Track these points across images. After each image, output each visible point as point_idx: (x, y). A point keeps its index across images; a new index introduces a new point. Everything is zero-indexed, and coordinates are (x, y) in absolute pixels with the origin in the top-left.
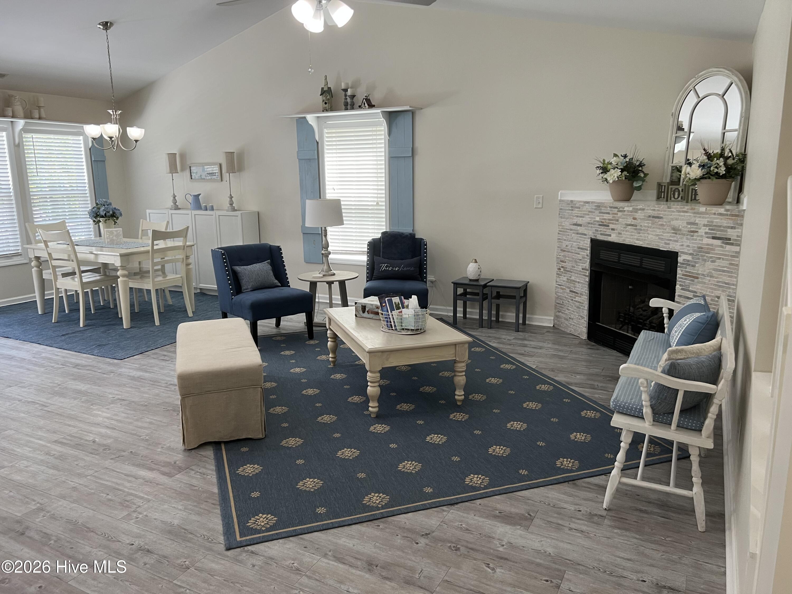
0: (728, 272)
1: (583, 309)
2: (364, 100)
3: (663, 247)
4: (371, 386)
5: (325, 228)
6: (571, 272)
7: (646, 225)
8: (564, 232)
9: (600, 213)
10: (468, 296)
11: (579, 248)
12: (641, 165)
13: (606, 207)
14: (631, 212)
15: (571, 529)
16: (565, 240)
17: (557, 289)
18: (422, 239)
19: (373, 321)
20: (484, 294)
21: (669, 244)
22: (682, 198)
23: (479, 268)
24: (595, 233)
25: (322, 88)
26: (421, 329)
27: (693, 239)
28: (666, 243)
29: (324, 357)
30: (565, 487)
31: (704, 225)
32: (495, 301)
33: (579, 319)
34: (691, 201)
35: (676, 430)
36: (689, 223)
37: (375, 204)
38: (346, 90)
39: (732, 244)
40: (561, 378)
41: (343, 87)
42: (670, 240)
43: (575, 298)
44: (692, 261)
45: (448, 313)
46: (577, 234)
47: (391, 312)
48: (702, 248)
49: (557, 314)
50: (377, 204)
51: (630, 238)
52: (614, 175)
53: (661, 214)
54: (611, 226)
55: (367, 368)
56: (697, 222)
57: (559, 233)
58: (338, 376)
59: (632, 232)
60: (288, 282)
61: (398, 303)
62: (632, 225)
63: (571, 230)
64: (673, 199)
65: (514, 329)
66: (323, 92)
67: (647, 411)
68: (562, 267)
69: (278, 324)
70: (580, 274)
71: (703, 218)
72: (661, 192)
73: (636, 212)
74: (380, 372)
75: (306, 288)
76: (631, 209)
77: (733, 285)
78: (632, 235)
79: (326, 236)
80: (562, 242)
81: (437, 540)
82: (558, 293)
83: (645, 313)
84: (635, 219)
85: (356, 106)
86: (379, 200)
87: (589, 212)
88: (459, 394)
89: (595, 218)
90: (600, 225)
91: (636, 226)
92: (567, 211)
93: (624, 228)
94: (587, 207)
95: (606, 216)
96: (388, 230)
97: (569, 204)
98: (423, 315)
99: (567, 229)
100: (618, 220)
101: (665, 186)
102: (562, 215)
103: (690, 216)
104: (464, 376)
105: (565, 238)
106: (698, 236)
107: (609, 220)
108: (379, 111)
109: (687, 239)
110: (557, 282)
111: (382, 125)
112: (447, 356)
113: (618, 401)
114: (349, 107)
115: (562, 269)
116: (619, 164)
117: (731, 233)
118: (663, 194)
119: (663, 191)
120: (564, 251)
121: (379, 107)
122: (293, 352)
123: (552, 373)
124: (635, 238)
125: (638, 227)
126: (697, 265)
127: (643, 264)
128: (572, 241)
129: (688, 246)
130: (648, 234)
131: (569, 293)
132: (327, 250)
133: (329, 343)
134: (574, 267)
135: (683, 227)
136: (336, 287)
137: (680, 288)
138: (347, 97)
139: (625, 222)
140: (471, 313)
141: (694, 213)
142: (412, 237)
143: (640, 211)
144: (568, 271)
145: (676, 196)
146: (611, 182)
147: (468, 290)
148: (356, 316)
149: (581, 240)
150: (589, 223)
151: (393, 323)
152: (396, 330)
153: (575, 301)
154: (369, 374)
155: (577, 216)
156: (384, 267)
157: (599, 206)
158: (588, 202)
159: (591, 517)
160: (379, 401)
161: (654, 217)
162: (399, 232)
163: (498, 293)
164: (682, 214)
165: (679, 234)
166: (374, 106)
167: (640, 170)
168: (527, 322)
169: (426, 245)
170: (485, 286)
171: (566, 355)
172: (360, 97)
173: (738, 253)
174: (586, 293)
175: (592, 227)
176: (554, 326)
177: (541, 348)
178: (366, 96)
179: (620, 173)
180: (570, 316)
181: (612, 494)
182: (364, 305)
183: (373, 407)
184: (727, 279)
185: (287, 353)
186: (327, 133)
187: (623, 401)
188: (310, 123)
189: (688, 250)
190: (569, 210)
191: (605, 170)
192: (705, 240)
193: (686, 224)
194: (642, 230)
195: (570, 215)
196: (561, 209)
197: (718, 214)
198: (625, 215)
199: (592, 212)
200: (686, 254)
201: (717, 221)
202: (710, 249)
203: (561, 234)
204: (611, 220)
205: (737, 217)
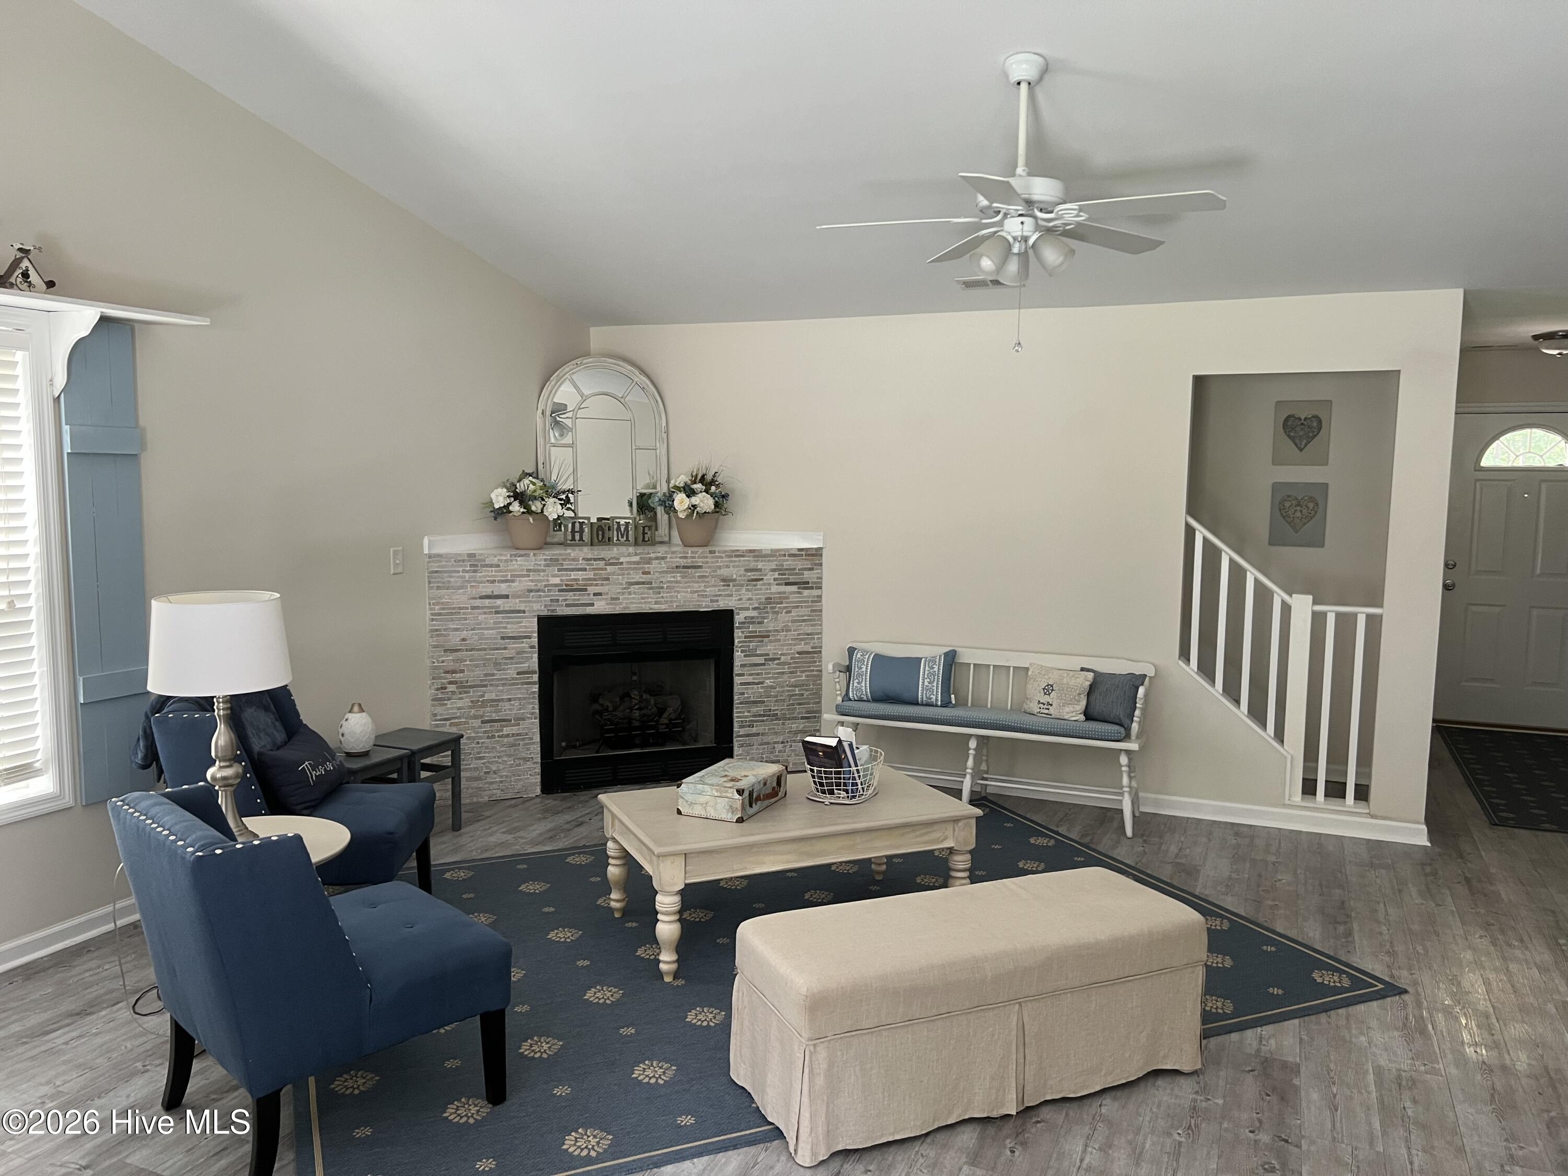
0: (810, 620)
7: (671, 579)
8: (450, 614)
9: (559, 570)
16: (455, 630)
21: (717, 601)
24: (550, 606)
27: (755, 590)
28: (712, 601)
31: (774, 570)
33: (521, 765)
36: (746, 570)
39: (812, 588)
42: (720, 595)
43: (502, 731)
48: (771, 598)
51: (640, 603)
54: (592, 590)
56: (759, 567)
57: (433, 620)
59: (642, 594)
62: (643, 583)
63: (473, 608)
68: (452, 683)
70: (512, 685)
71: (769, 561)
73: (649, 563)
77: (818, 634)
78: (643, 598)
84: (646, 573)
87: (528, 570)
89: (547, 580)
90: (560, 591)
91: (651, 583)
92: (456, 575)
95: (577, 575)
97: (465, 561)
99: (461, 608)
100: (607, 579)
102: (440, 582)
103: (748, 560)
105: (454, 626)
106: (764, 584)
107: (586, 580)
109: (747, 590)
115: (451, 687)
117: (807, 575)
120: (457, 651)
124: (649, 602)
125: (654, 585)
126: (765, 621)
128: (479, 629)
129: (750, 599)
130: (676, 592)
131: (480, 727)
134: (493, 675)
135: (739, 576)
137: (743, 654)
139: (626, 580)
141: (754, 556)
143: (657, 561)
144: (473, 686)
148: (741, 818)
149: (508, 623)
150: (531, 591)
153: (501, 736)
155: (493, 582)
161: (684, 567)
164: (735, 559)
165: (734, 586)
173: (820, 597)
174: (531, 714)
184: (809, 630)
189: (750, 604)
190: (467, 571)
192: (774, 589)
193: (742, 572)
194: (662, 588)
195: (468, 582)
196: (437, 572)
197: (789, 555)
198: (622, 569)
199: (539, 571)
200: (748, 609)
201: (789, 563)
202: (782, 598)
203: (441, 620)
204: (590, 579)
205: (814, 555)
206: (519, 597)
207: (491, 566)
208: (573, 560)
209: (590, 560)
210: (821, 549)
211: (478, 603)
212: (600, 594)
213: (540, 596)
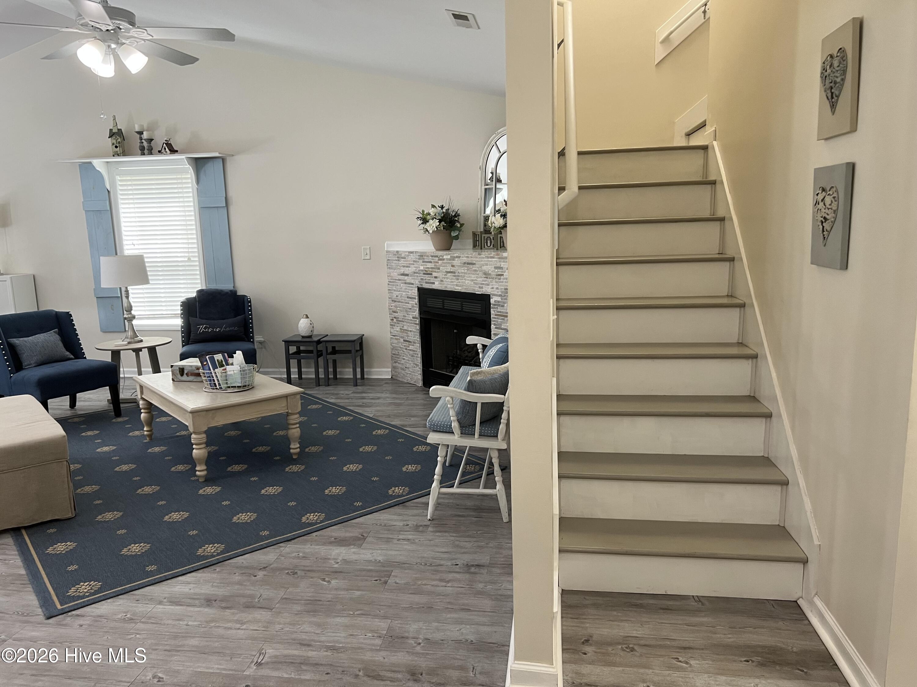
1: (417, 357)
2: (165, 145)
3: (478, 291)
4: (197, 449)
5: (126, 288)
6: (403, 322)
7: (463, 271)
8: (393, 282)
9: (423, 262)
10: (301, 354)
11: (408, 297)
12: (457, 215)
13: (428, 256)
14: (450, 260)
15: (399, 540)
16: (395, 290)
17: (392, 340)
18: (244, 296)
19: (194, 383)
20: (318, 351)
21: (482, 288)
22: (493, 246)
23: (311, 324)
24: (421, 282)
25: (111, 130)
26: (248, 386)
27: (500, 282)
28: (480, 287)
29: (137, 433)
30: (396, 509)
32: (331, 357)
33: (414, 367)
34: (500, 248)
35: (479, 438)
36: (496, 268)
37: (186, 259)
38: (140, 133)
40: (396, 422)
41: (137, 129)
42: (483, 284)
43: (409, 347)
44: (501, 302)
45: (281, 375)
46: (405, 283)
47: (214, 370)
49: (394, 365)
50: (189, 260)
51: (451, 285)
52: (433, 224)
53: (474, 260)
54: (434, 274)
55: (191, 429)
56: (502, 266)
57: (389, 284)
58: (157, 449)
59: (452, 279)
60: (84, 354)
61: (221, 360)
62: (451, 272)
63: (399, 280)
64: (486, 247)
65: (352, 384)
66: (112, 135)
67: (455, 425)
68: (395, 318)
69: (73, 404)
70: (411, 323)
72: (477, 241)
73: (454, 260)
74: (205, 432)
75: (107, 358)
76: (449, 257)
78: (452, 282)
79: (127, 297)
80: (392, 293)
81: (274, 570)
82: (393, 343)
83: (470, 355)
84: (453, 266)
85: (155, 150)
86: (190, 255)
87: (414, 261)
88: (295, 448)
89: (419, 267)
90: (424, 274)
91: (455, 273)
92: (394, 262)
93: (445, 275)
94: (412, 257)
95: (429, 265)
96: (204, 288)
97: (395, 255)
98: (249, 370)
99: (396, 280)
100: (439, 269)
101: (479, 235)
102: (390, 265)
103: (496, 261)
104: (298, 429)
105: (394, 289)
106: (504, 279)
107: (432, 268)
108: (183, 157)
109: (496, 282)
110: (391, 333)
111: (189, 173)
112: (279, 409)
113: (432, 421)
114: (146, 151)
115: (395, 321)
116: (437, 214)
118: (478, 242)
119: (478, 239)
120: (395, 301)
121: (183, 152)
122: (97, 432)
123: (389, 419)
124: (454, 285)
126: (505, 305)
127: (464, 308)
128: (401, 291)
129: (497, 288)
130: (465, 279)
131: (403, 343)
132: (131, 314)
133: (143, 415)
134: (405, 316)
135: (492, 272)
136: (145, 355)
137: (495, 327)
138: (143, 141)
139: (445, 270)
140: (307, 373)
141: (499, 258)
142: (233, 294)
143: (457, 259)
144: (400, 321)
145: (489, 245)
146: (431, 232)
147: (302, 348)
148: (173, 380)
149: (409, 289)
150: (415, 273)
151: (216, 382)
152: (221, 388)
153: (409, 350)
154: (193, 436)
155: (404, 266)
156: (202, 328)
157: (422, 256)
158: (412, 252)
159: (417, 528)
160: (206, 465)
161: (468, 264)
162: (217, 290)
163: (334, 348)
164: (490, 259)
165: (489, 278)
166: (177, 151)
167: (457, 221)
168: (365, 376)
169: (250, 302)
170: (319, 342)
171: (403, 402)
172: (159, 141)
174: (418, 341)
175: (417, 276)
176: (392, 377)
177: (379, 398)
178: (166, 141)
179: (438, 224)
180: (406, 365)
181: (434, 504)
182: (181, 367)
183: (201, 470)
185: (90, 433)
186: (120, 181)
187: (436, 421)
188: (97, 169)
189: (498, 292)
190: (396, 260)
191: (425, 221)
193: (493, 269)
194: (460, 276)
195: (397, 266)
196: (389, 260)
200: (496, 295)
206: (411, 276)
207: (403, 258)
209: (433, 256)
211: (400, 277)
212: (437, 277)
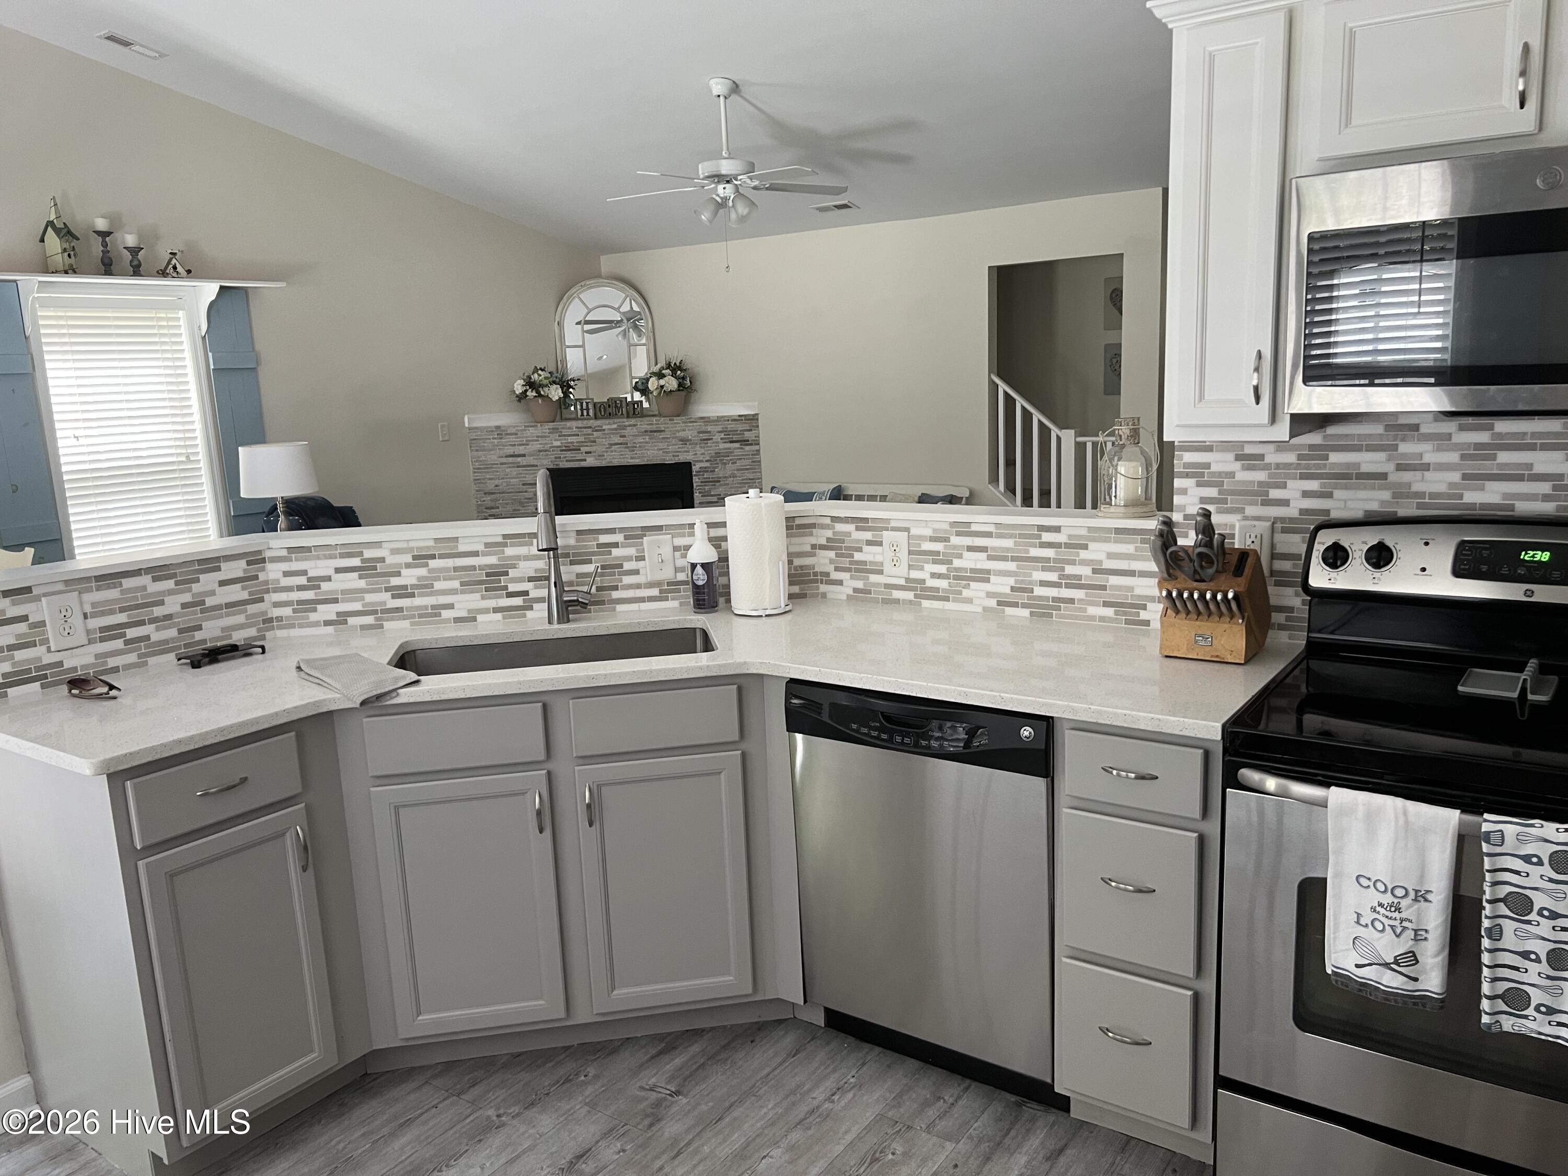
0: (751, 469)
2: (174, 261)
7: (641, 441)
8: (487, 468)
16: (491, 479)
21: (678, 456)
24: (555, 461)
27: (707, 447)
28: (671, 456)
31: (720, 432)
36: (699, 433)
37: (181, 459)
38: (104, 235)
39: (751, 444)
42: (678, 452)
44: (710, 467)
46: (518, 467)
48: (719, 453)
50: (187, 458)
51: (619, 459)
57: (475, 472)
62: (621, 444)
71: (716, 425)
73: (624, 429)
80: (485, 483)
84: (622, 436)
86: (189, 451)
87: (537, 437)
89: (551, 444)
90: (561, 451)
91: (627, 444)
92: (489, 441)
93: (608, 448)
94: (533, 431)
95: (572, 439)
97: (492, 431)
99: (494, 464)
100: (594, 442)
101: (588, 403)
102: (478, 446)
105: (490, 477)
106: (713, 443)
107: (579, 442)
109: (701, 447)
111: (178, 309)
114: (129, 269)
117: (747, 434)
118: (585, 411)
120: (493, 494)
124: (626, 458)
125: (629, 445)
126: (716, 470)
128: (508, 478)
129: (703, 454)
130: (646, 450)
135: (694, 437)
137: (700, 495)
139: (608, 442)
143: (630, 428)
145: (603, 414)
150: (540, 451)
155: (513, 445)
161: (651, 431)
165: (689, 444)
173: (758, 451)
178: (172, 253)
184: (752, 476)
186: (47, 318)
189: (703, 458)
192: (722, 446)
193: (696, 434)
194: (636, 447)
195: (497, 446)
196: (475, 439)
197: (732, 420)
198: (605, 434)
199: (545, 437)
200: (702, 461)
201: (731, 426)
202: (728, 453)
203: (480, 472)
204: (582, 442)
205: (752, 420)
206: (532, 455)
207: (512, 434)
208: (569, 428)
209: (581, 428)
210: (757, 414)
211: (504, 460)
212: (590, 453)
213: (547, 455)
